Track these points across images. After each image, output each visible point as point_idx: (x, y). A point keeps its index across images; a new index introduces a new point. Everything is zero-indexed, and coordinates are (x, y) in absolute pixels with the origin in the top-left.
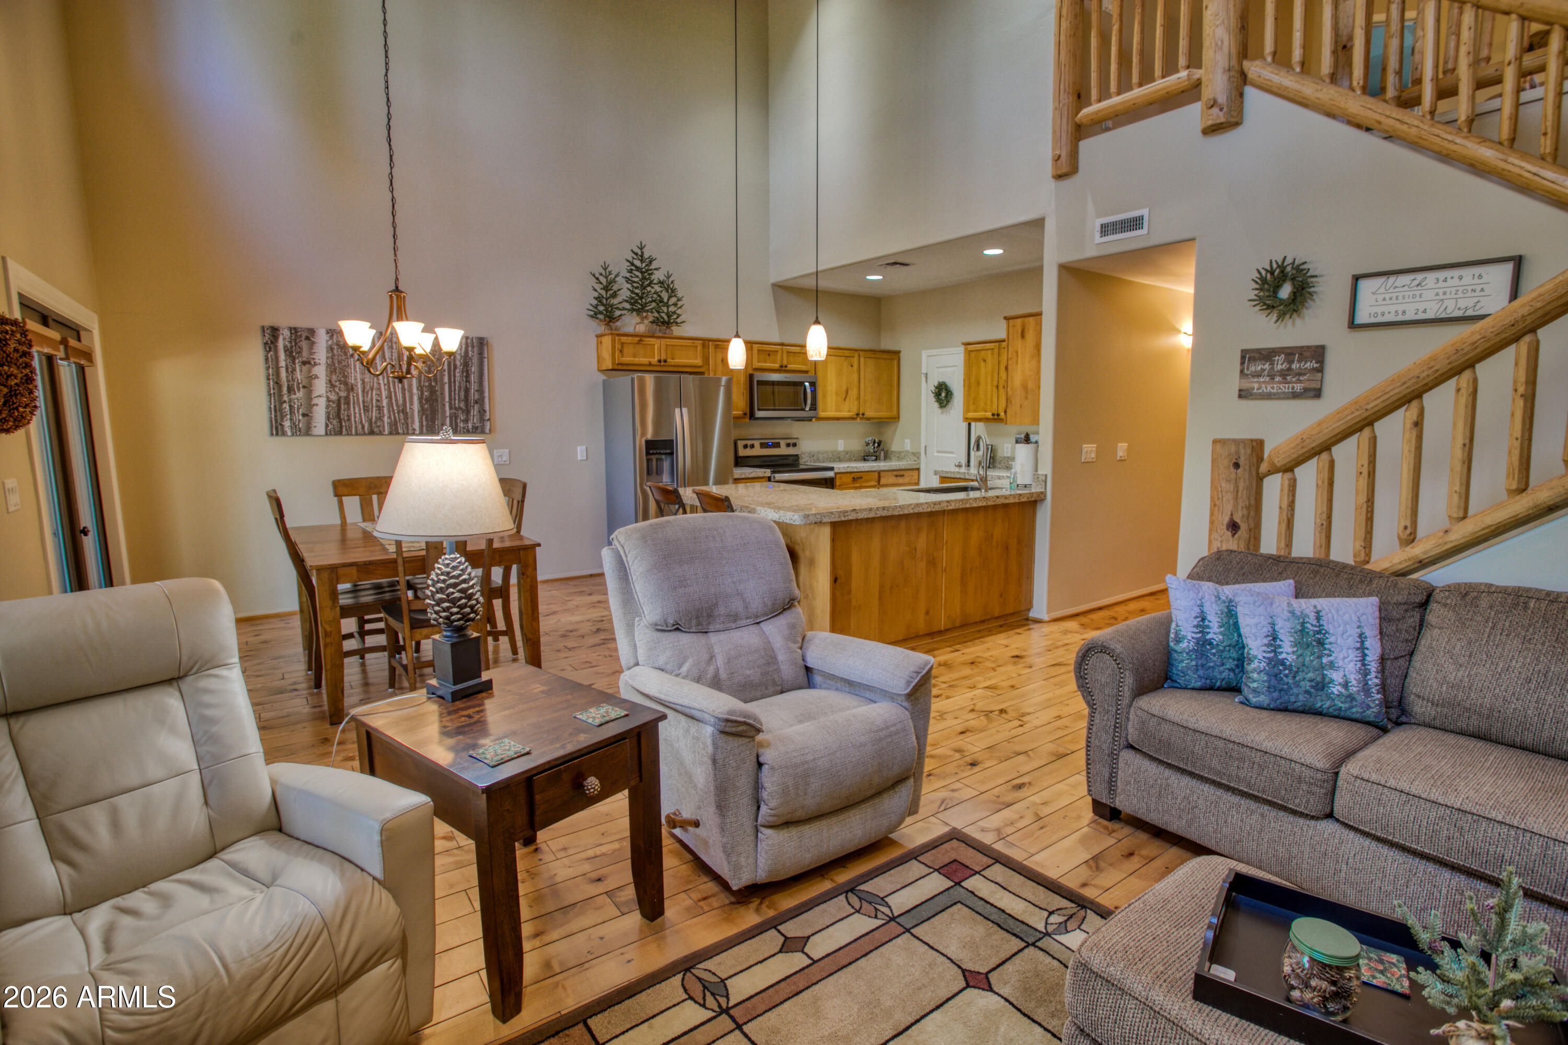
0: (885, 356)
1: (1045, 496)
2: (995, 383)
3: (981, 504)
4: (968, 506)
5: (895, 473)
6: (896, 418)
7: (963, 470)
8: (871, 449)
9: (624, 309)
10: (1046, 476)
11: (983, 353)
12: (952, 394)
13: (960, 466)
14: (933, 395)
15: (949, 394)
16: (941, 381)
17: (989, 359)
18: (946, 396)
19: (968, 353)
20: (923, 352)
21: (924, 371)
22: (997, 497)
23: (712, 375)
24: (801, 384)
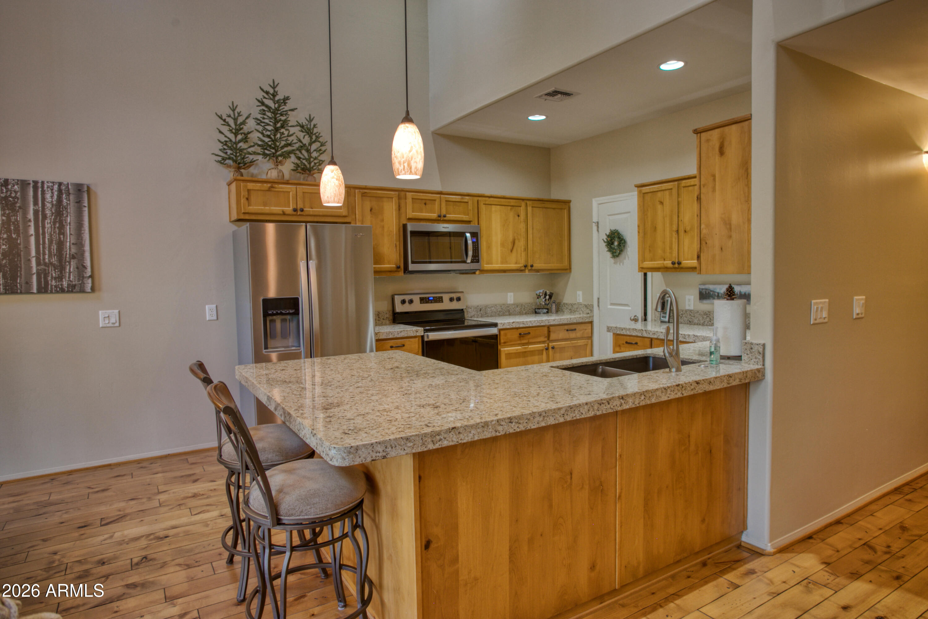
0: (554, 205)
1: (764, 375)
2: (675, 228)
3: (673, 396)
4: (653, 401)
5: (566, 327)
6: (568, 269)
7: (639, 326)
8: (542, 301)
9: (255, 153)
10: (764, 345)
11: (659, 194)
12: (625, 242)
13: (635, 320)
14: (605, 244)
15: (622, 242)
16: (613, 229)
17: (667, 201)
18: (619, 245)
19: (643, 196)
20: (594, 200)
21: (595, 219)
22: (697, 383)
23: (358, 224)
24: (462, 234)
